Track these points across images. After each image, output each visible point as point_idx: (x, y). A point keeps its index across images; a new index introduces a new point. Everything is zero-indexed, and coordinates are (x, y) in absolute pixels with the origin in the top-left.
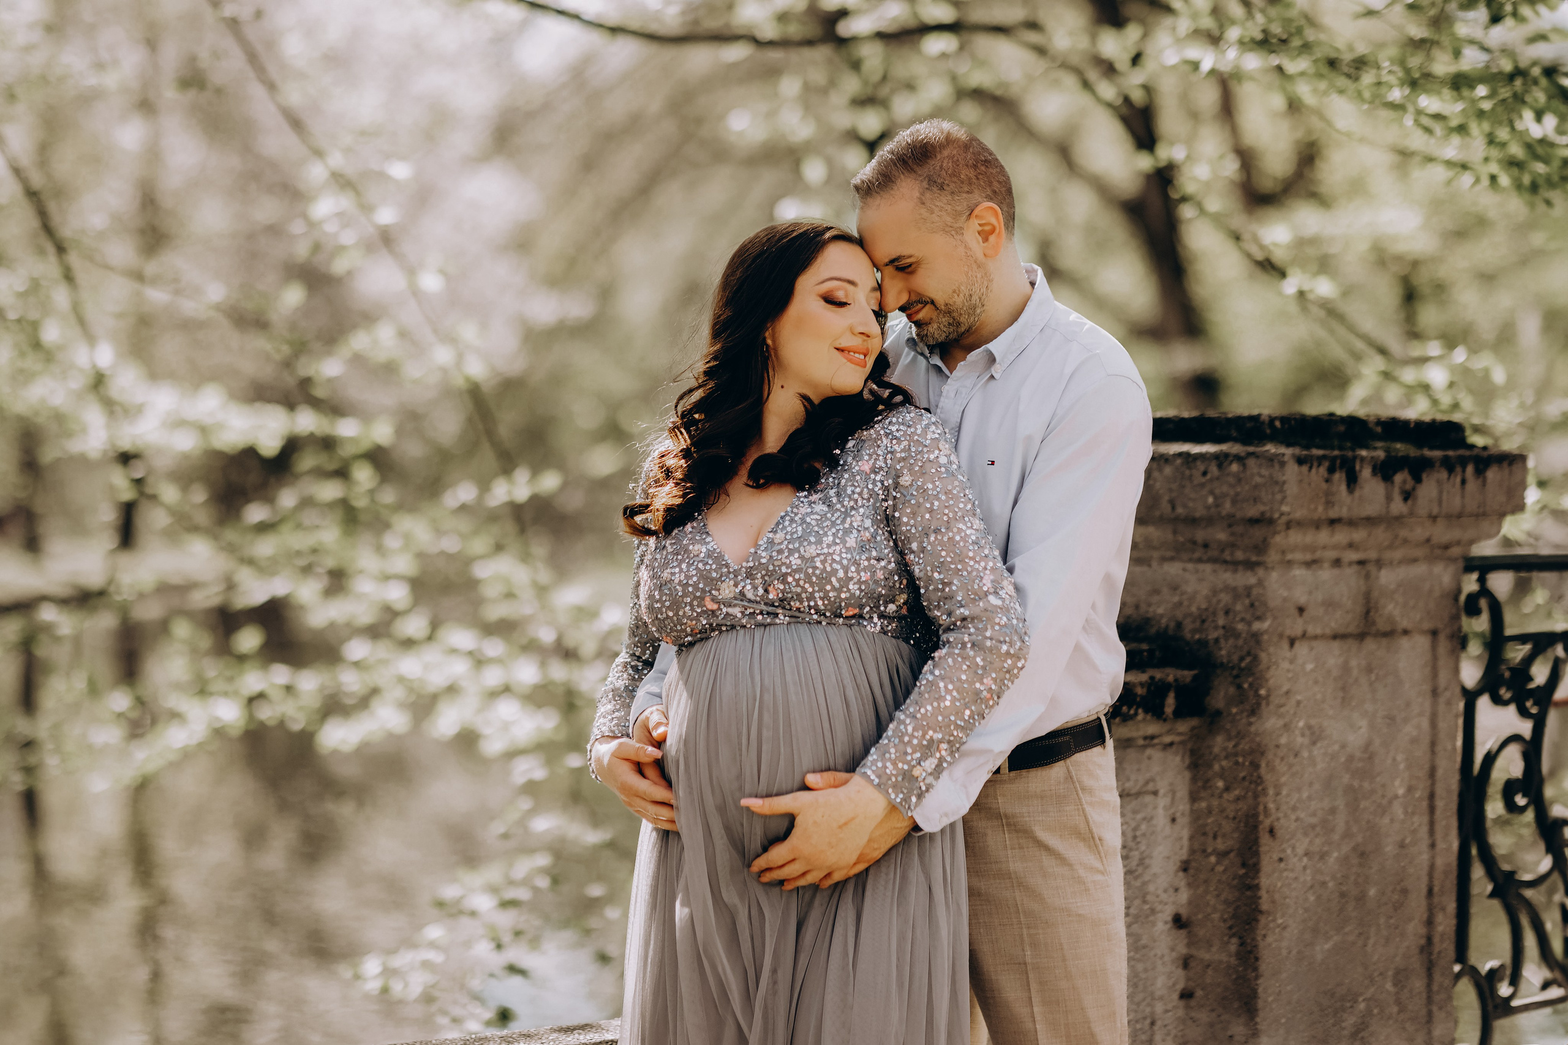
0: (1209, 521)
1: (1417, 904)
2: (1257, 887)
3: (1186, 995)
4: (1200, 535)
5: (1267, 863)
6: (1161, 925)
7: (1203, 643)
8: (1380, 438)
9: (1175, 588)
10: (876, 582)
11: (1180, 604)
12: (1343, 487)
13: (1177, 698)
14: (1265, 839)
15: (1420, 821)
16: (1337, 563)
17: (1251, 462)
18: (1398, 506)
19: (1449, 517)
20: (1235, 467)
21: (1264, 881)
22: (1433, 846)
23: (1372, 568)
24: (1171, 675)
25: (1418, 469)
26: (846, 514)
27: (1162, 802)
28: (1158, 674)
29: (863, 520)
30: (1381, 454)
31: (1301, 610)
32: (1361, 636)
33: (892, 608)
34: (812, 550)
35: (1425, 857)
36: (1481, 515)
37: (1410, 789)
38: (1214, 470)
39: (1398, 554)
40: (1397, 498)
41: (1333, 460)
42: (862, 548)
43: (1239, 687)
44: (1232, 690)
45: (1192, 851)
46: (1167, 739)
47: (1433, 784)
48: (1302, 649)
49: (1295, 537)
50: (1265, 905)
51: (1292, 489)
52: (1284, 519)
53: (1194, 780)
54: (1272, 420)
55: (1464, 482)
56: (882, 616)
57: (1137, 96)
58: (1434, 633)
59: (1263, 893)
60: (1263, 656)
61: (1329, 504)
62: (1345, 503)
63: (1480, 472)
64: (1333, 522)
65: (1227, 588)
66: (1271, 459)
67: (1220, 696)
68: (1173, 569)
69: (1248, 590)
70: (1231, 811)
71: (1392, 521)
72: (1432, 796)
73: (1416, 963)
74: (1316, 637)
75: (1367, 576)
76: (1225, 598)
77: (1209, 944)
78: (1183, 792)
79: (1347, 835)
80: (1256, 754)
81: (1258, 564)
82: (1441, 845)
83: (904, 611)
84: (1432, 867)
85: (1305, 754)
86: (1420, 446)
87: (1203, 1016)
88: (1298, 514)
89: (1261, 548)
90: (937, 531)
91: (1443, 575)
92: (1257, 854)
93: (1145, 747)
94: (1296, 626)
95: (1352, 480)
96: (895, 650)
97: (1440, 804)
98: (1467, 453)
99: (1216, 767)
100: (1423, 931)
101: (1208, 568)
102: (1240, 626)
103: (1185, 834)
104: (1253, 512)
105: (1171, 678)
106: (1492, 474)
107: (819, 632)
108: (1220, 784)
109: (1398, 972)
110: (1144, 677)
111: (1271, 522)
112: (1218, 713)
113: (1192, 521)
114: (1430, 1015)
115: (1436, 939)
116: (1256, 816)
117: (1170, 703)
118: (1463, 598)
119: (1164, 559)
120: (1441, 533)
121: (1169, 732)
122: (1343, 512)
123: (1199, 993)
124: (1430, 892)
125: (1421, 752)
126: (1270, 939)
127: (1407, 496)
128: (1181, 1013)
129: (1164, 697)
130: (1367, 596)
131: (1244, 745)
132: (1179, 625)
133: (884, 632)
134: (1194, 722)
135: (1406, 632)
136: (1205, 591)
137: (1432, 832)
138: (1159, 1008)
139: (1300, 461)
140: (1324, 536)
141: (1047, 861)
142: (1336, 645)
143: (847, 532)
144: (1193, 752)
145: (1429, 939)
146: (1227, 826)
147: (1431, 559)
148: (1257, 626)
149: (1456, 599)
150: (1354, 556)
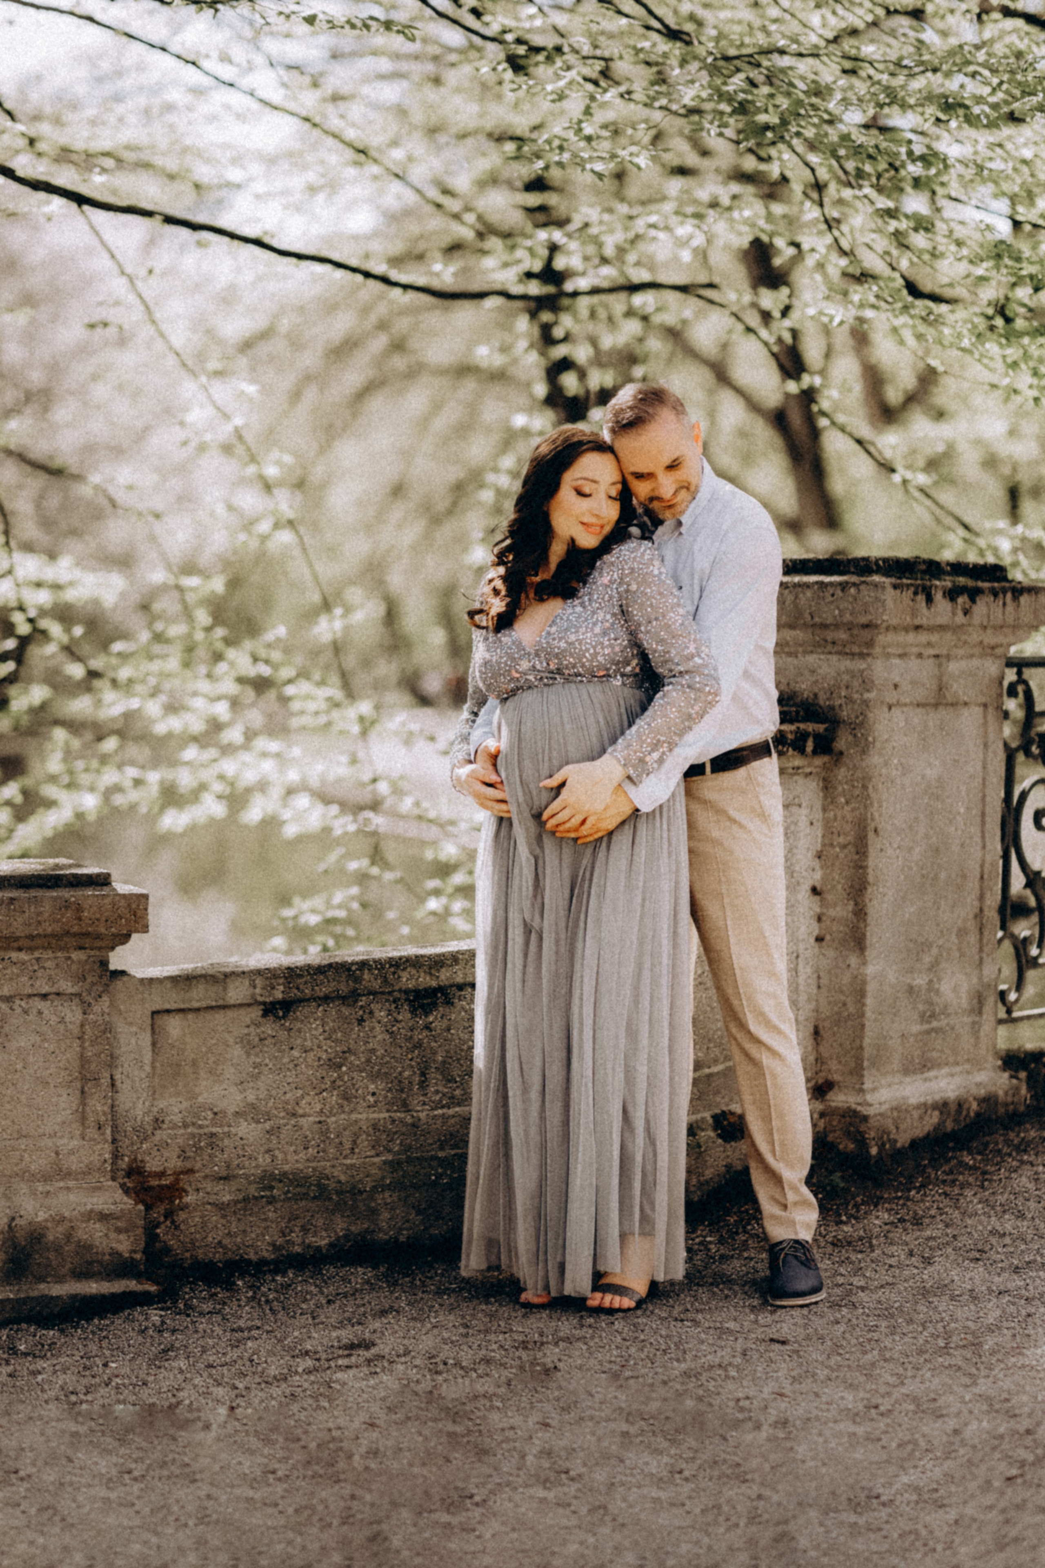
0: (837, 626)
1: (973, 884)
2: (867, 867)
3: (819, 939)
4: (830, 635)
5: (872, 852)
6: (804, 893)
7: (832, 708)
8: (949, 574)
9: (813, 672)
10: (615, 654)
11: (816, 682)
12: (924, 604)
13: (814, 742)
14: (871, 835)
15: (975, 830)
16: (920, 656)
17: (862, 587)
18: (960, 618)
19: (995, 628)
20: (853, 590)
21: (871, 862)
22: (984, 847)
23: (944, 661)
24: (810, 727)
25: (974, 594)
26: (594, 613)
27: (804, 811)
28: (802, 726)
29: (605, 617)
30: (949, 584)
31: (896, 686)
32: (936, 706)
33: (629, 669)
34: (573, 638)
35: (979, 854)
36: (1015, 627)
37: (968, 809)
38: (839, 592)
39: (961, 652)
40: (960, 613)
41: (917, 587)
42: (605, 633)
43: (855, 736)
44: (850, 738)
45: (824, 845)
46: (808, 770)
47: (984, 806)
48: (896, 711)
49: (890, 637)
50: (871, 879)
51: (890, 604)
52: (884, 625)
53: (825, 797)
54: (877, 560)
55: (1004, 604)
56: (623, 675)
57: (788, 338)
58: (985, 706)
59: (870, 871)
60: (871, 715)
61: (914, 615)
62: (925, 616)
63: (1015, 598)
64: (918, 628)
65: (848, 671)
66: (876, 585)
67: (842, 742)
68: (811, 659)
69: (862, 672)
70: (849, 817)
71: (956, 629)
72: (983, 814)
73: (971, 925)
74: (905, 705)
75: (940, 665)
76: (846, 677)
77: (835, 905)
78: (818, 805)
79: (927, 836)
80: (866, 779)
81: (868, 655)
82: (989, 846)
83: (637, 670)
84: (983, 861)
85: (898, 781)
86: (977, 579)
87: (831, 953)
88: (894, 622)
89: (870, 644)
90: (656, 619)
91: (992, 667)
92: (866, 846)
93: (792, 775)
94: (891, 696)
95: (929, 600)
96: (631, 695)
97: (988, 819)
98: (1007, 585)
99: (840, 789)
100: (976, 903)
101: (835, 658)
102: (856, 696)
103: (820, 833)
104: (863, 620)
105: (810, 729)
106: (1024, 599)
107: (581, 686)
108: (843, 800)
109: (960, 930)
110: (793, 728)
111: (876, 626)
112: (841, 753)
113: (824, 626)
114: (981, 960)
115: (986, 910)
116: (865, 820)
117: (810, 746)
118: (1006, 684)
119: (805, 652)
120: (990, 638)
121: (809, 765)
122: (924, 622)
123: (828, 937)
124: (982, 877)
125: (977, 783)
126: (875, 902)
127: (966, 612)
128: (816, 950)
129: (805, 741)
130: (940, 679)
131: (859, 774)
132: (816, 695)
133: (624, 684)
134: (826, 759)
135: (966, 704)
136: (833, 674)
137: (983, 837)
138: (802, 946)
139: (895, 587)
140: (911, 637)
141: (735, 828)
142: (920, 710)
143: (595, 624)
144: (824, 779)
145: (981, 910)
146: (848, 827)
147: (983, 655)
148: (866, 696)
149: (1001, 683)
150: (932, 652)
